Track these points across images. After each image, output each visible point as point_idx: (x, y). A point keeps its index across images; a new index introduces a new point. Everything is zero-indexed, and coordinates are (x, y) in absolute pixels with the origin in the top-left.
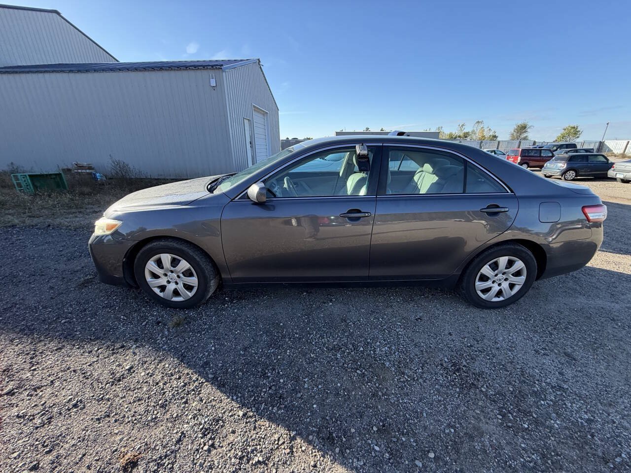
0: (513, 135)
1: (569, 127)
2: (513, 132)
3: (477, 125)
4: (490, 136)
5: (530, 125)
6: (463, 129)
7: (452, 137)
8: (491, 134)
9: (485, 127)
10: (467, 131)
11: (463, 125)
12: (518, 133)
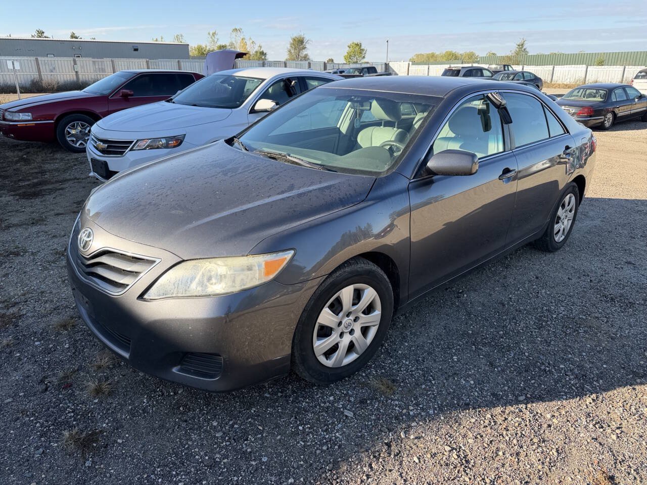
0: (290, 51)
1: (353, 43)
2: (289, 48)
3: (234, 33)
4: (256, 52)
5: (307, 39)
6: (216, 40)
7: (203, 54)
8: (257, 48)
9: (247, 38)
10: (224, 44)
11: (214, 34)
12: (295, 49)
